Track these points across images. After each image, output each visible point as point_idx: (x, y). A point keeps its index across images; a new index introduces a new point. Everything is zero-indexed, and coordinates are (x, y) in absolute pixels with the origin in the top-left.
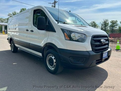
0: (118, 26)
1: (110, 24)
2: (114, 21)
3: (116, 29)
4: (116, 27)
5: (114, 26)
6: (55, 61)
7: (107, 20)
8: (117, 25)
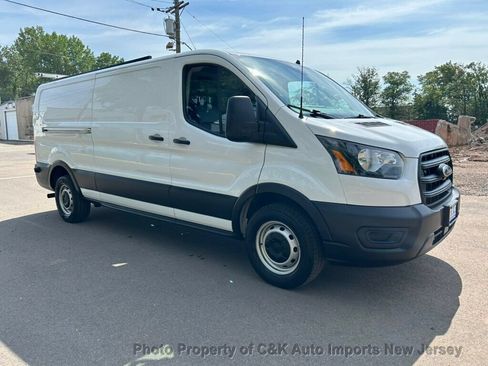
0: (413, 92)
1: (383, 86)
2: (397, 74)
3: (407, 103)
4: (405, 99)
5: (400, 93)
6: (292, 244)
7: (372, 73)
8: (408, 90)
